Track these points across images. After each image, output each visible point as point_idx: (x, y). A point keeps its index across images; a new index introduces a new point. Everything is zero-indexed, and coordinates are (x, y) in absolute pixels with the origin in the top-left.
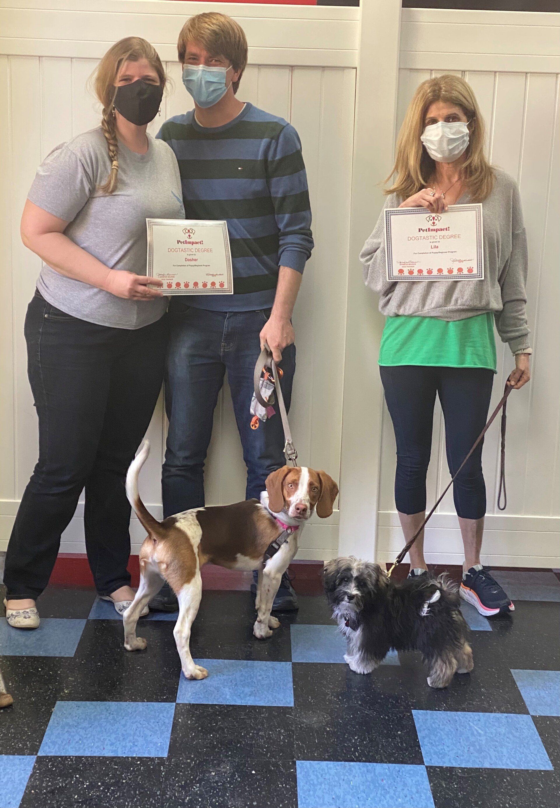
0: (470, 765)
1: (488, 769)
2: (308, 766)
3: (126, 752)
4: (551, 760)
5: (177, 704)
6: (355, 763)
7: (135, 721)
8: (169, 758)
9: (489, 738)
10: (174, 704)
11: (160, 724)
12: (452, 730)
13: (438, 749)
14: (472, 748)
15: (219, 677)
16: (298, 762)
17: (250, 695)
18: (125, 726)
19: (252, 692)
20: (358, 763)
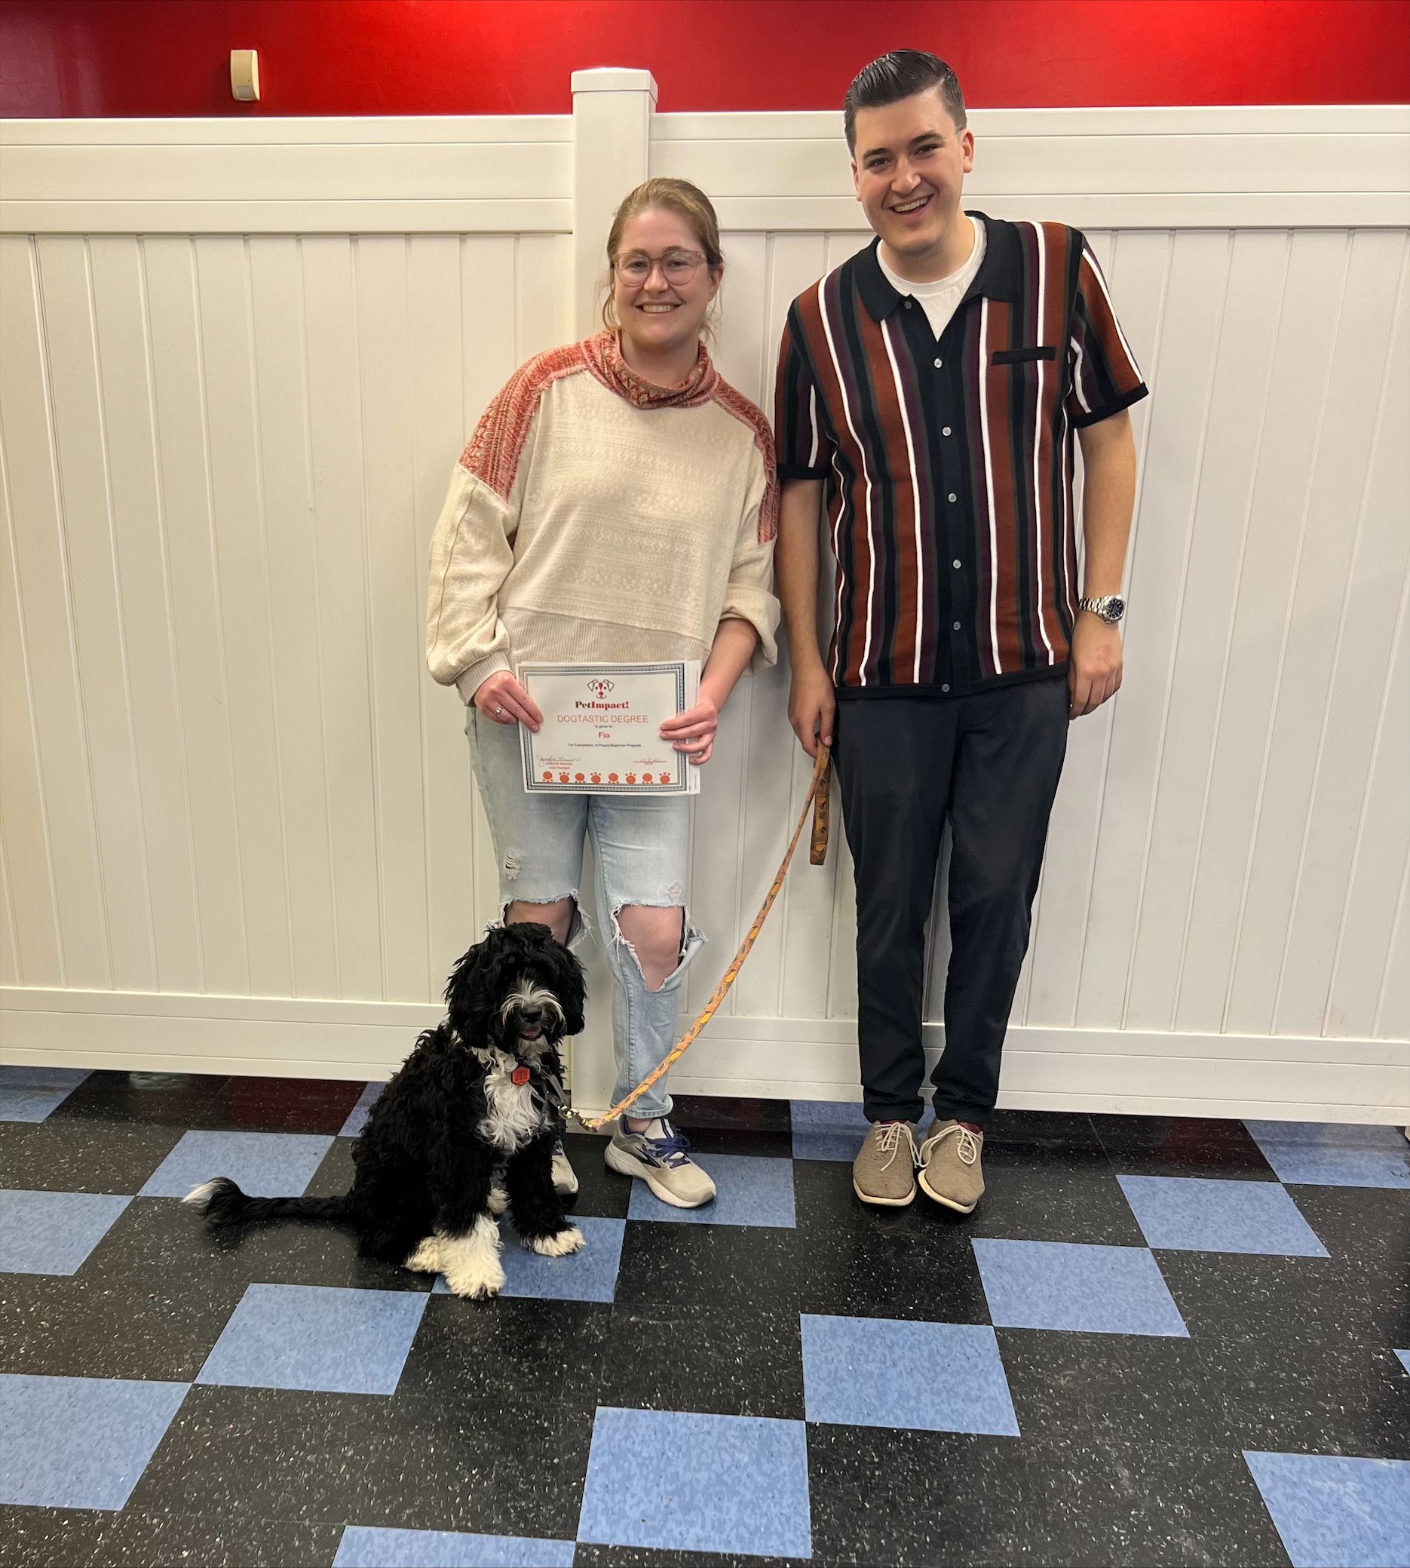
0: (657, 1543)
1: (690, 1553)
2: (363, 1539)
3: (55, 1495)
4: (813, 1534)
5: (196, 1386)
6: (450, 1533)
7: (104, 1422)
8: (123, 1514)
9: (713, 1476)
10: (190, 1384)
11: (144, 1431)
12: (653, 1454)
13: (613, 1500)
14: (676, 1499)
15: (293, 1325)
16: (349, 1530)
17: (329, 1367)
18: (82, 1433)
19: (334, 1360)
20: (456, 1534)
